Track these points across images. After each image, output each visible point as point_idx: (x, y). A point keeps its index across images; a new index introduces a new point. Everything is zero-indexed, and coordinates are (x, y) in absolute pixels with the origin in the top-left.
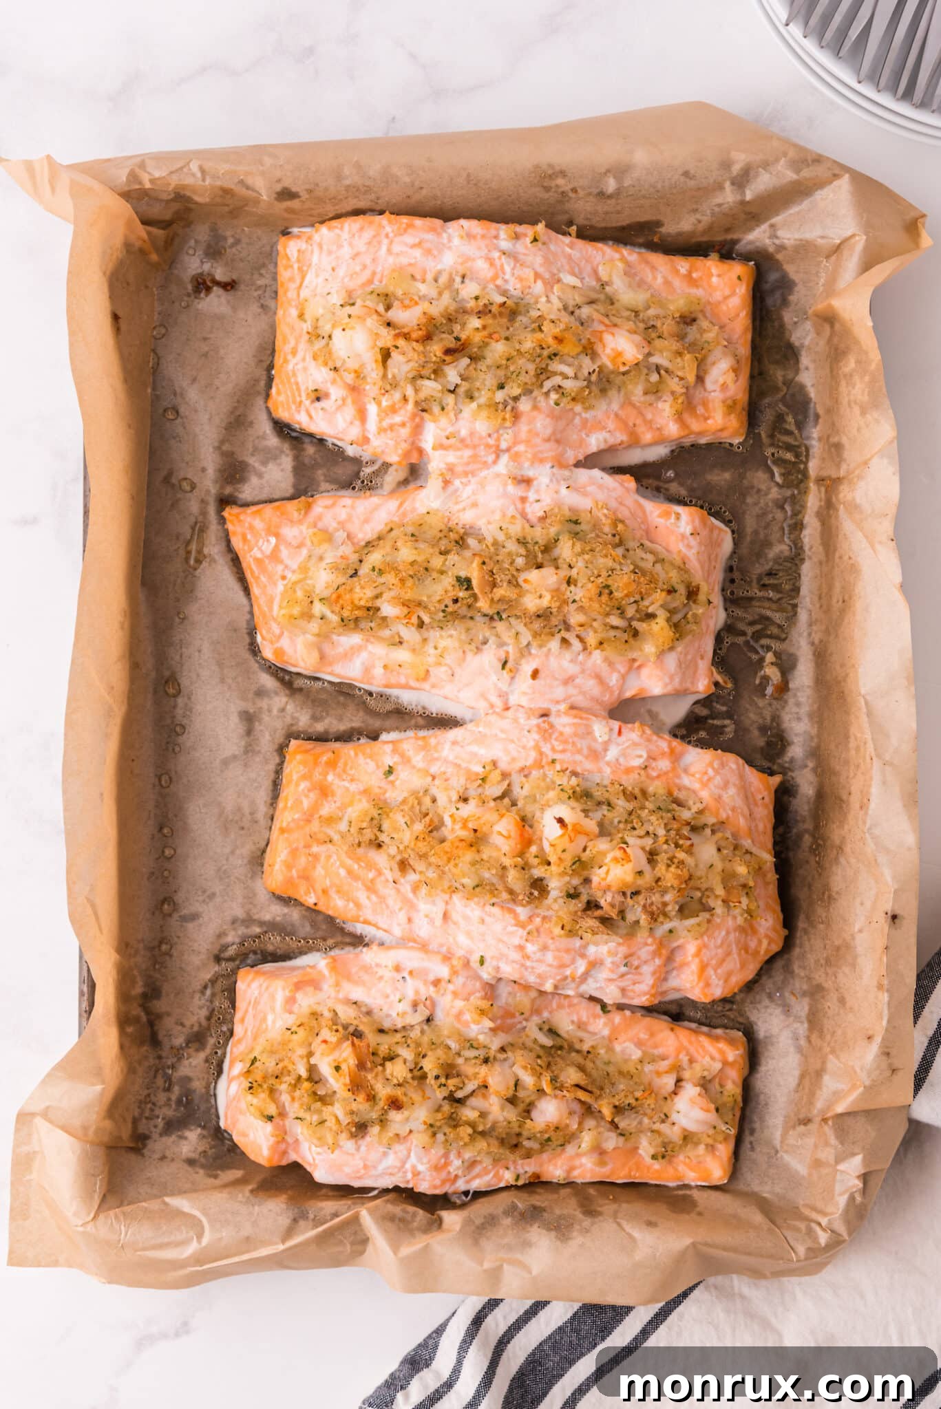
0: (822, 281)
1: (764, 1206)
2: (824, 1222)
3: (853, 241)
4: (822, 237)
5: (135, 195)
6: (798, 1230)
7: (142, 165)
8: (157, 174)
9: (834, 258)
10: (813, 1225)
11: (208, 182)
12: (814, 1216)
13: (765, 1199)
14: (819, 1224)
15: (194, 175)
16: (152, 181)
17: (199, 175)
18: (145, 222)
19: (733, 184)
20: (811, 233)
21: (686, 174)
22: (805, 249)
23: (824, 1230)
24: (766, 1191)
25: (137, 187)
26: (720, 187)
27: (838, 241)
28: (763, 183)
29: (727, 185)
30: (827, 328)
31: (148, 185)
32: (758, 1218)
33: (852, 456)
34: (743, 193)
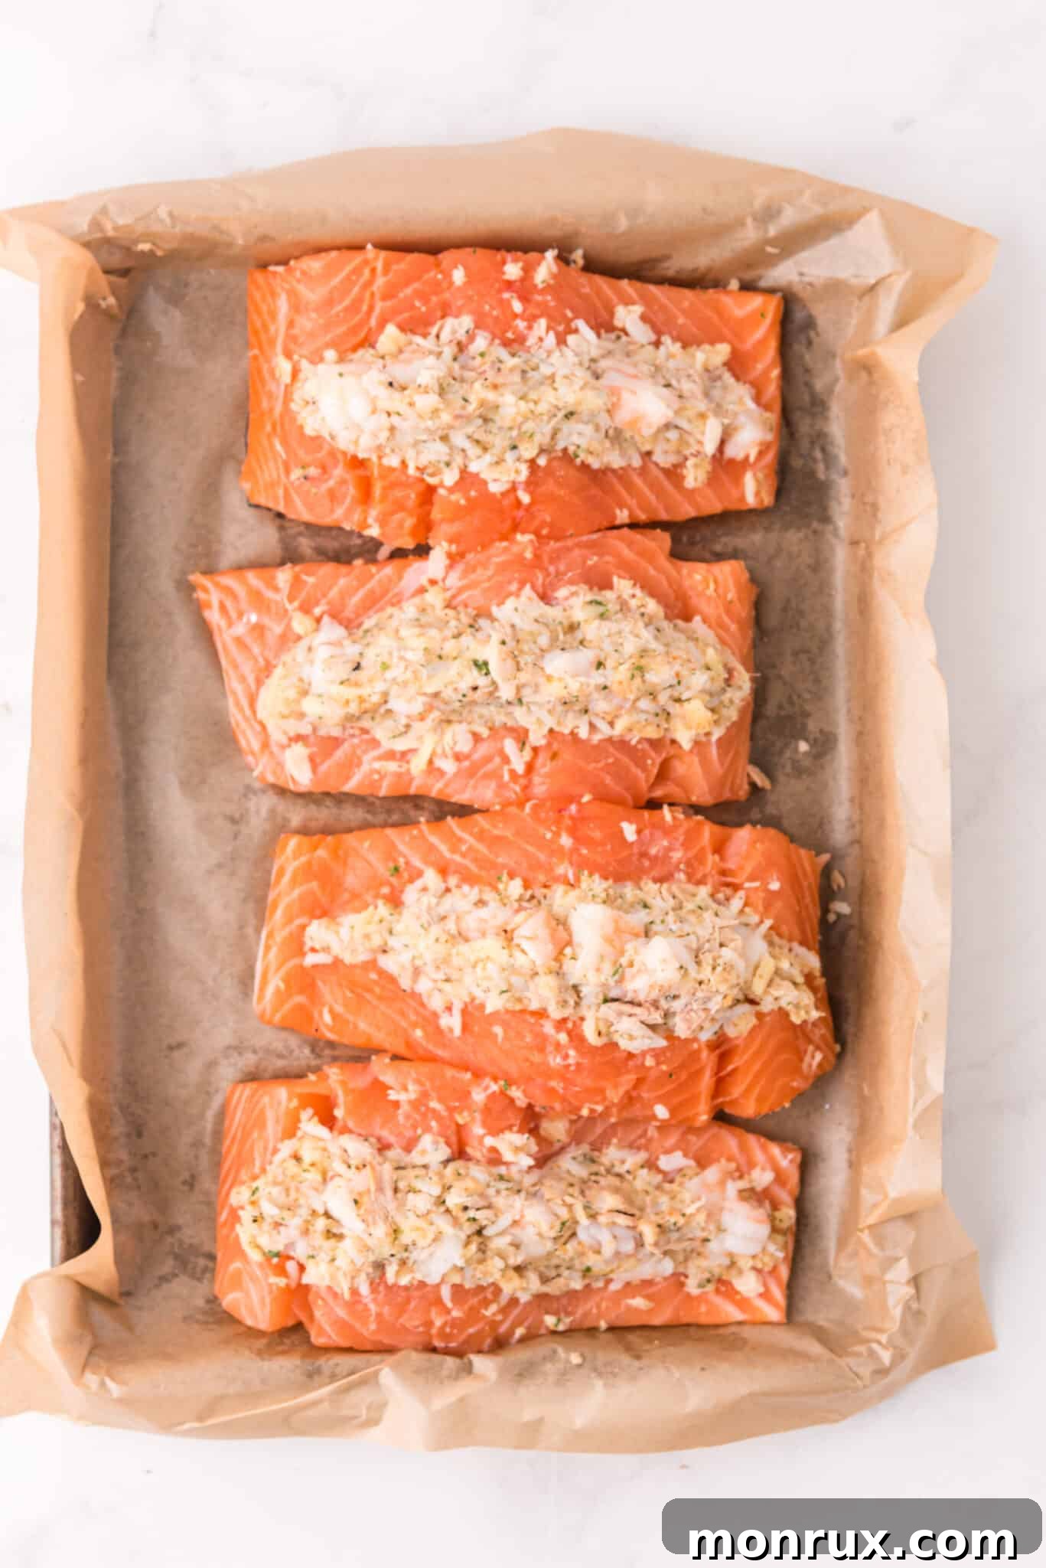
0: (854, 322)
1: (820, 1335)
2: (884, 1338)
3: (888, 280)
4: (856, 276)
5: (98, 244)
6: (858, 1355)
7: (104, 211)
8: (121, 222)
9: (866, 299)
10: (875, 1346)
11: (177, 229)
12: (873, 1335)
13: (820, 1328)
14: (879, 1343)
15: (162, 221)
16: (116, 228)
17: (168, 221)
18: (107, 272)
19: (755, 219)
20: (844, 273)
21: (704, 210)
22: (835, 289)
23: (885, 1347)
24: (822, 1321)
25: (99, 235)
26: (741, 223)
27: (873, 281)
28: (789, 217)
29: (749, 221)
30: (864, 375)
31: (110, 233)
32: (815, 1348)
33: (889, 518)
34: (766, 231)
